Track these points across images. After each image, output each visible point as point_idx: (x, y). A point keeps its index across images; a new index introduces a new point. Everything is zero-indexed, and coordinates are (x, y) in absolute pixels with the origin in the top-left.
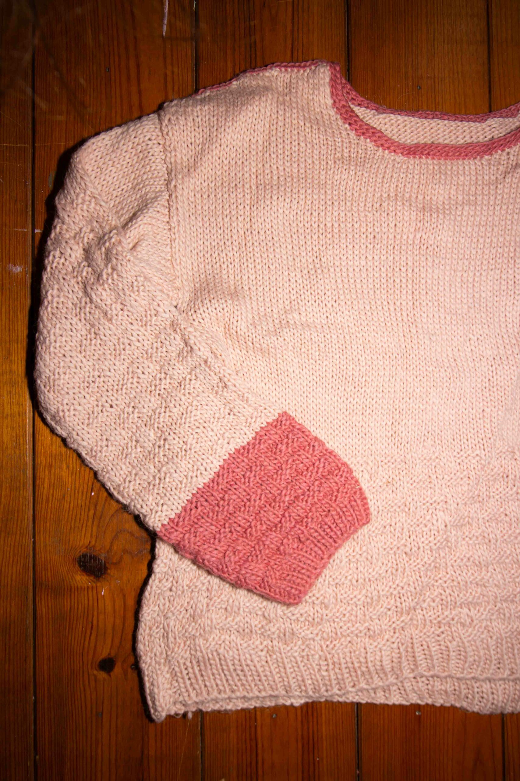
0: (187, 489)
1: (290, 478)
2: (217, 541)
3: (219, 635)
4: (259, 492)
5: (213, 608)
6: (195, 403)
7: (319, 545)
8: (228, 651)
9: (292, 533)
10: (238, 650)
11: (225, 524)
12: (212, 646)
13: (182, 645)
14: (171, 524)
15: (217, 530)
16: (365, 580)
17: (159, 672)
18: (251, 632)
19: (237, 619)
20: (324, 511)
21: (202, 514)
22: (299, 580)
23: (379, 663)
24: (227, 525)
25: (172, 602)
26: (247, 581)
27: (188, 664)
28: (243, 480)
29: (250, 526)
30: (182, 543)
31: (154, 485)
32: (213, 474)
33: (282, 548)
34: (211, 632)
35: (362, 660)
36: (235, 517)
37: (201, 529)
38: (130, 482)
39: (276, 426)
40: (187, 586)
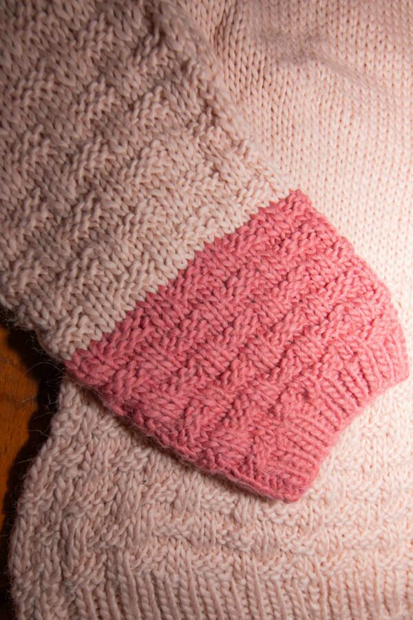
0: (129, 291)
1: (298, 297)
2: (173, 388)
3: (158, 546)
4: (249, 312)
5: (153, 502)
6: (156, 144)
7: (335, 407)
8: (171, 574)
9: (296, 385)
10: (187, 572)
11: (187, 361)
12: (145, 566)
13: (93, 561)
14: (95, 351)
15: (176, 369)
16: (382, 466)
17: (47, 607)
18: (210, 541)
19: (190, 521)
20: (349, 354)
21: (150, 340)
22: (302, 463)
23: (390, 589)
24: (192, 363)
25: (80, 488)
26: (221, 459)
27: (101, 594)
28: (224, 290)
29: (229, 368)
30: (111, 386)
31: (68, 279)
32: (176, 271)
33: (279, 408)
34: (144, 542)
35: (369, 584)
36: (207, 351)
37: (148, 366)
38: (22, 269)
39: (284, 209)
40: (110, 461)
